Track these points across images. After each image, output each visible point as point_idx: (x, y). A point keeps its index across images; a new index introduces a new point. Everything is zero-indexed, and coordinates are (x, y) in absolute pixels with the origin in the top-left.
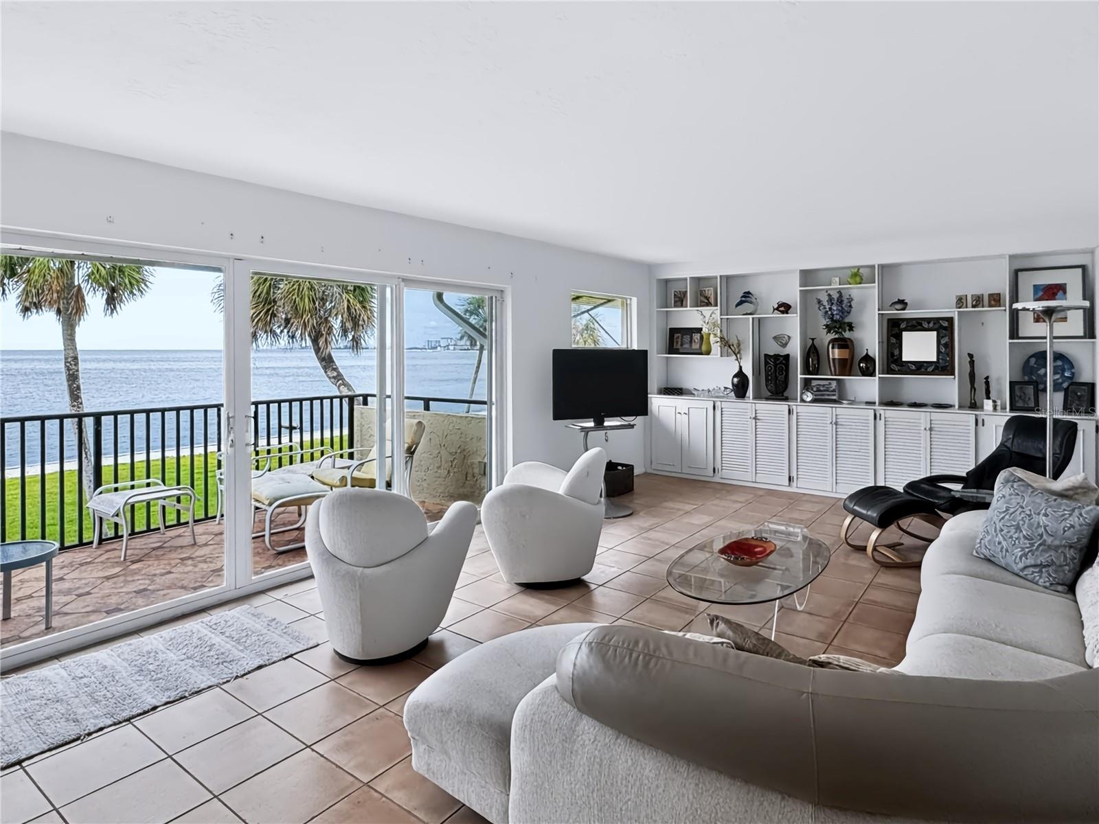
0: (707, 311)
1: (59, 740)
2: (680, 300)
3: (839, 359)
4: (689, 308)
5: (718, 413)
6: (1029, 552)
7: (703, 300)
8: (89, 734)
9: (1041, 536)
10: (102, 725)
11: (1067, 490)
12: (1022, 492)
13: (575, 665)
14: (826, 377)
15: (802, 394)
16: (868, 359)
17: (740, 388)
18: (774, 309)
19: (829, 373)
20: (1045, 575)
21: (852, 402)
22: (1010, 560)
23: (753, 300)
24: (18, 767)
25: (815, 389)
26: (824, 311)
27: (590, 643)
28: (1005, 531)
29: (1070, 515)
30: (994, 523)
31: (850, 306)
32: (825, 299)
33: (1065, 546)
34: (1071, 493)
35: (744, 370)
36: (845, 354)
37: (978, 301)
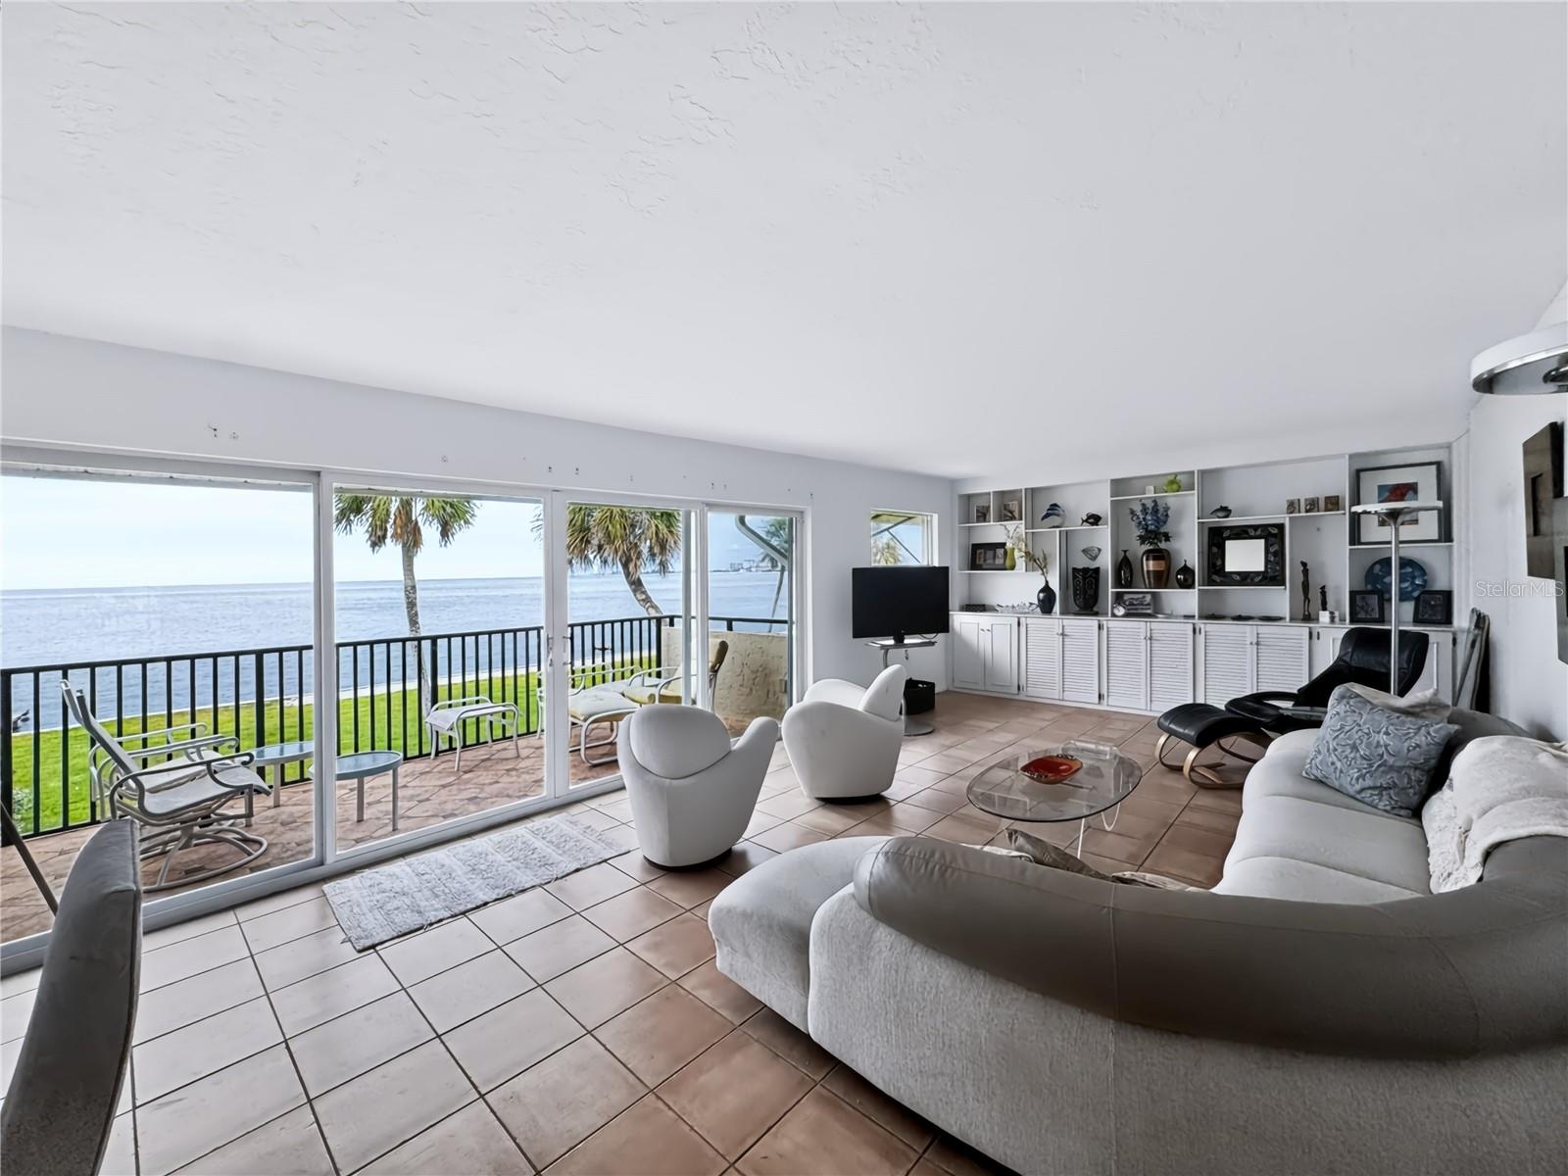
0: (1011, 525)
1: (405, 929)
2: (983, 515)
3: (1154, 571)
4: (992, 523)
5: (1023, 629)
6: (1367, 773)
7: (1006, 514)
8: (431, 924)
9: (1382, 756)
10: (441, 917)
11: (1412, 707)
12: (1358, 709)
13: (871, 873)
14: (1141, 591)
15: (1113, 608)
16: (1187, 571)
17: (1046, 603)
18: (1083, 521)
19: (1143, 586)
20: (1385, 797)
21: (1170, 616)
22: (1345, 782)
23: (1062, 513)
24: (372, 950)
25: (1127, 603)
26: (1137, 521)
27: (887, 853)
28: (1339, 750)
29: (1416, 734)
30: (1327, 742)
31: (1167, 516)
32: (1138, 508)
33: (1409, 767)
34: (1418, 710)
35: (1051, 586)
36: (1161, 566)
37: (1313, 505)
